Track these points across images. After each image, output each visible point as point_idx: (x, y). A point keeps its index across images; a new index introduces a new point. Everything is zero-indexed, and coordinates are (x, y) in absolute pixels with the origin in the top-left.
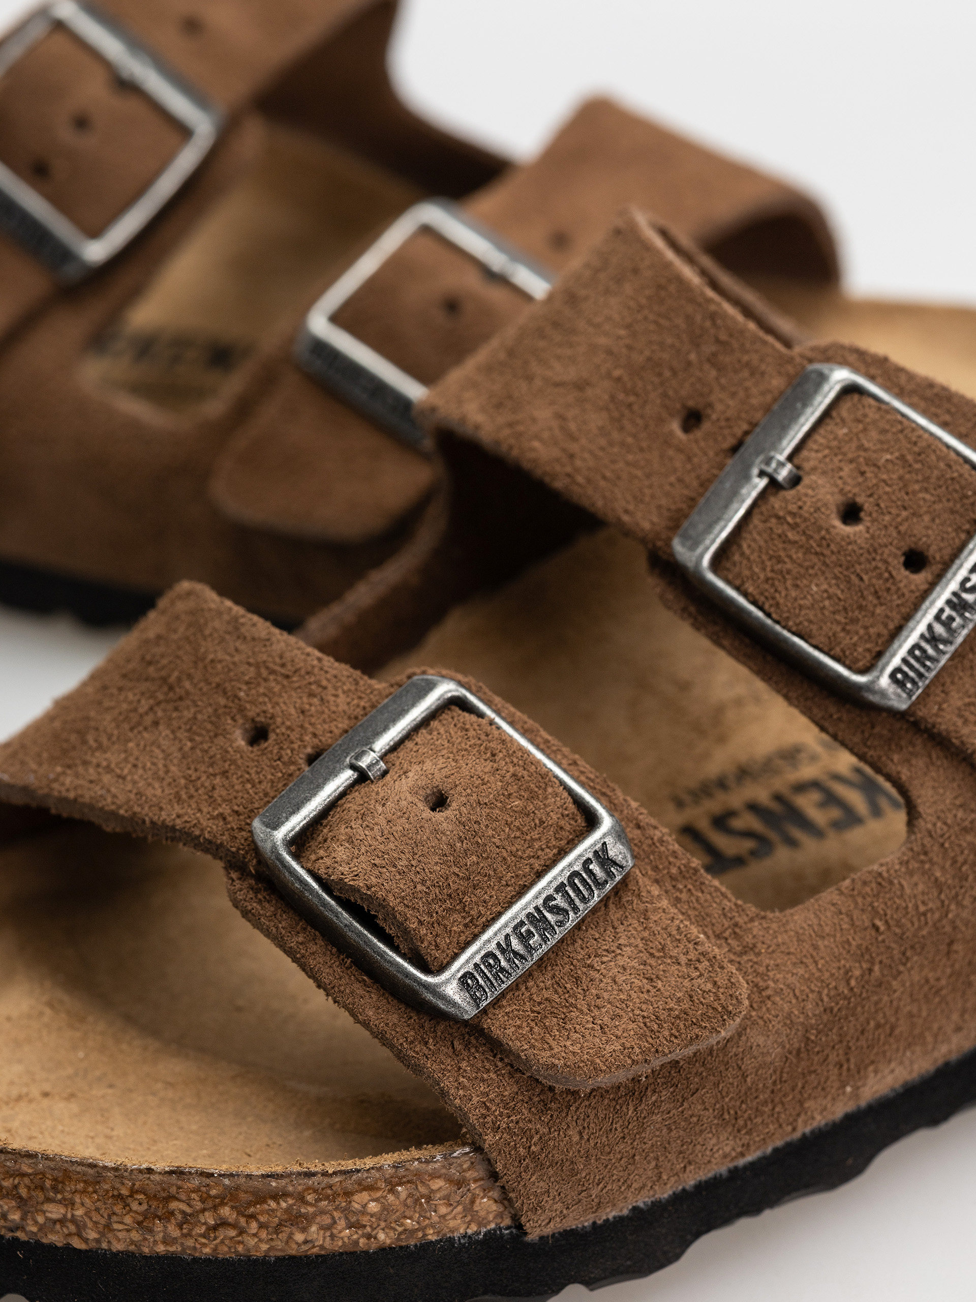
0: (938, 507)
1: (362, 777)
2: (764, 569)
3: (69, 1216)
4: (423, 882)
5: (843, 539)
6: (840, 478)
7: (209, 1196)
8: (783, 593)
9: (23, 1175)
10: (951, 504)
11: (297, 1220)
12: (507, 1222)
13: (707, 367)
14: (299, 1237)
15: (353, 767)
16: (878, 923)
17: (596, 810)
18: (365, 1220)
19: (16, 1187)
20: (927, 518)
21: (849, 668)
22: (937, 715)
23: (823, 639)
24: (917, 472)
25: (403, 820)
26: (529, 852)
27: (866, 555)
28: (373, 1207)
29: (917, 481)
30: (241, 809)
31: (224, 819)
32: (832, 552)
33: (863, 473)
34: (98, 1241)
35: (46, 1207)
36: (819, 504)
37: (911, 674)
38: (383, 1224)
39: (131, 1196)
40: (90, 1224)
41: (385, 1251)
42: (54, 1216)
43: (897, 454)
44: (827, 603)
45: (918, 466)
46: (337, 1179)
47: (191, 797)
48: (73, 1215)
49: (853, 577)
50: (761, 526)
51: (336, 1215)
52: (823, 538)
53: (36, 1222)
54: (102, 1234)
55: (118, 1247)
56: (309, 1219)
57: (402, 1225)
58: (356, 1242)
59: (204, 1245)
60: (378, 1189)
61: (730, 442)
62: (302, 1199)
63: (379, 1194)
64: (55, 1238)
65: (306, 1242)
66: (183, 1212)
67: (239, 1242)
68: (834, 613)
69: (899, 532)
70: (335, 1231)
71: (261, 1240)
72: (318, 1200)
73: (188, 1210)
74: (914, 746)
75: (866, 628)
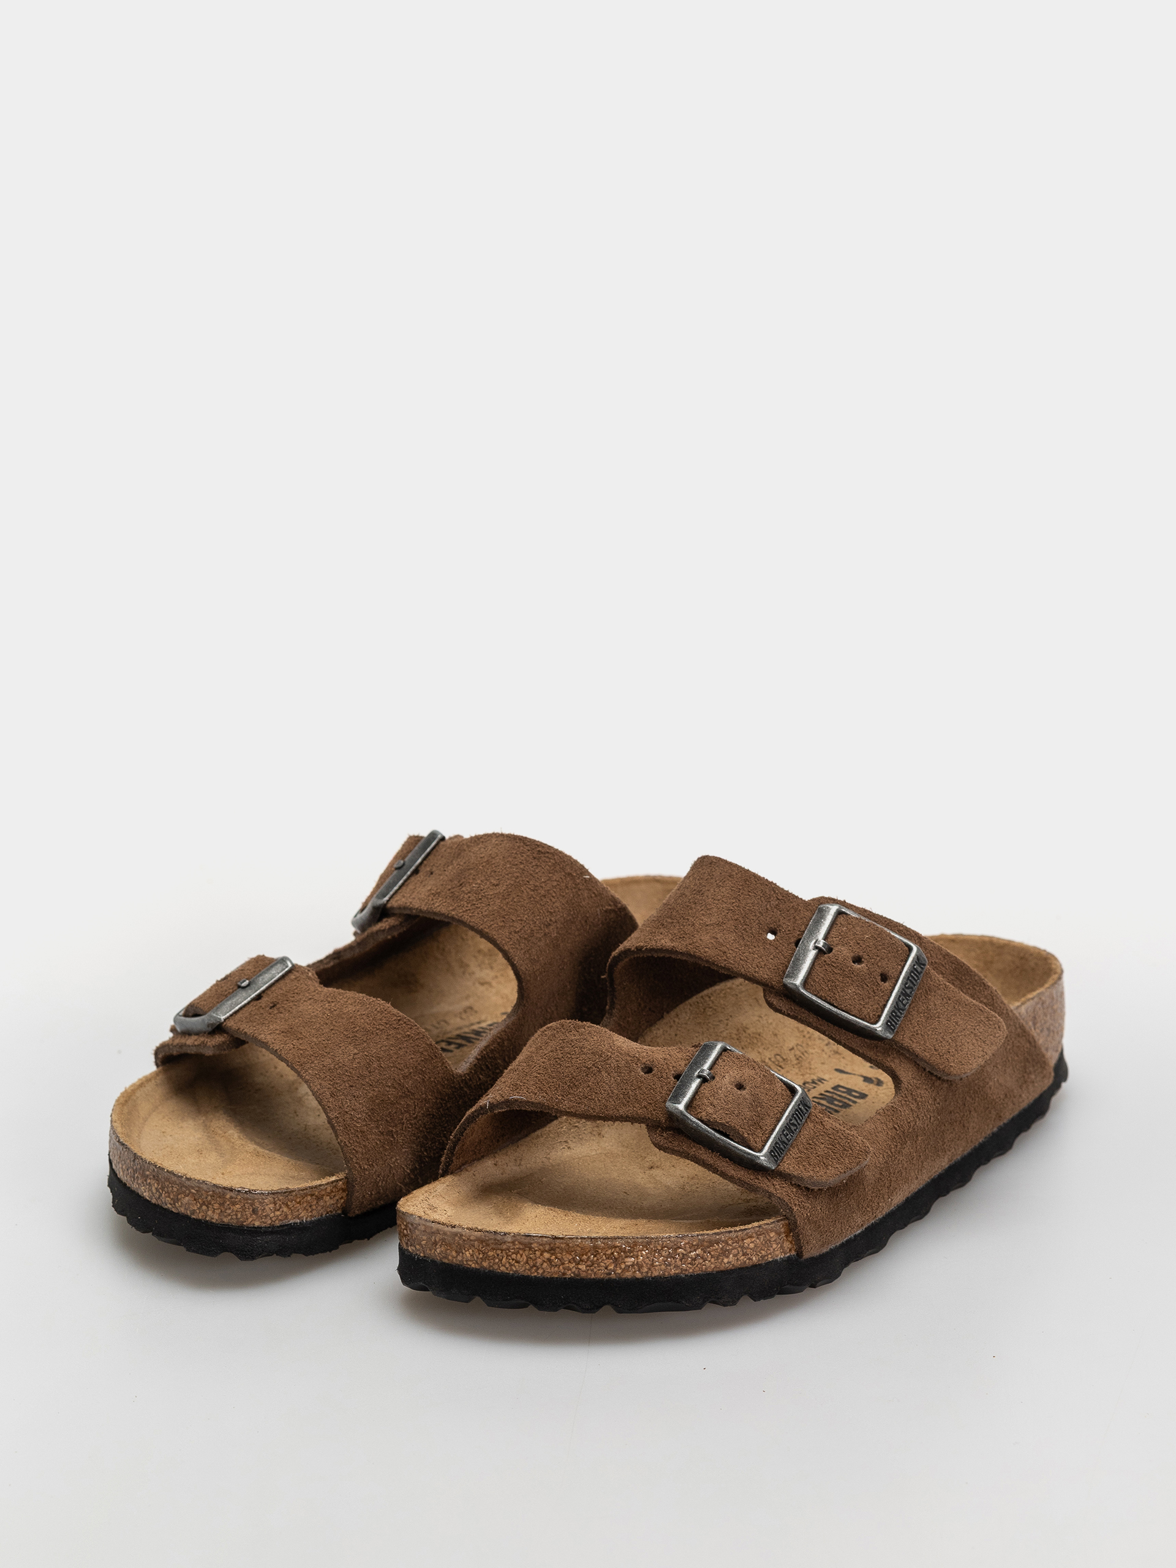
0: (889, 955)
1: (704, 1080)
2: (827, 986)
3: (636, 1262)
4: (745, 1119)
5: (858, 970)
6: (850, 946)
7: (693, 1245)
8: (838, 994)
9: (616, 1247)
10: (894, 954)
11: (725, 1253)
12: (793, 1253)
13: (775, 910)
14: (726, 1260)
15: (699, 1077)
16: (895, 1126)
17: (794, 1087)
18: (749, 1251)
19: (613, 1253)
20: (886, 960)
21: (868, 1022)
22: (902, 1040)
23: (856, 1011)
24: (879, 941)
25: (731, 1096)
26: (776, 1105)
27: (868, 976)
28: (752, 1245)
29: (880, 945)
30: (651, 1102)
31: (646, 1108)
32: (855, 976)
33: (858, 944)
34: (647, 1272)
35: (626, 1260)
36: (845, 957)
37: (893, 1023)
38: (755, 1253)
39: (662, 1249)
40: (645, 1265)
41: (755, 1266)
42: (629, 1264)
43: (870, 935)
44: (855, 996)
45: (879, 939)
46: (740, 1233)
47: (628, 1102)
48: (637, 1262)
49: (864, 985)
50: (820, 970)
51: (739, 1249)
52: (850, 970)
53: (621, 1268)
54: (650, 1269)
55: (656, 1274)
56: (729, 1252)
57: (761, 1253)
58: (745, 1262)
59: (690, 1268)
60: (753, 1237)
61: (793, 940)
62: (727, 1243)
63: (753, 1240)
64: (628, 1275)
65: (728, 1262)
66: (683, 1254)
67: (703, 1265)
68: (859, 1001)
69: (878, 966)
70: (739, 1257)
71: (712, 1263)
72: (733, 1243)
73: (685, 1253)
74: (893, 1055)
75: (872, 1006)
